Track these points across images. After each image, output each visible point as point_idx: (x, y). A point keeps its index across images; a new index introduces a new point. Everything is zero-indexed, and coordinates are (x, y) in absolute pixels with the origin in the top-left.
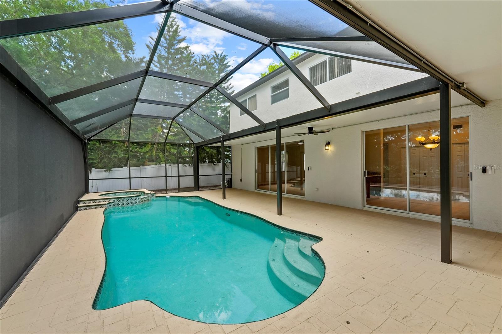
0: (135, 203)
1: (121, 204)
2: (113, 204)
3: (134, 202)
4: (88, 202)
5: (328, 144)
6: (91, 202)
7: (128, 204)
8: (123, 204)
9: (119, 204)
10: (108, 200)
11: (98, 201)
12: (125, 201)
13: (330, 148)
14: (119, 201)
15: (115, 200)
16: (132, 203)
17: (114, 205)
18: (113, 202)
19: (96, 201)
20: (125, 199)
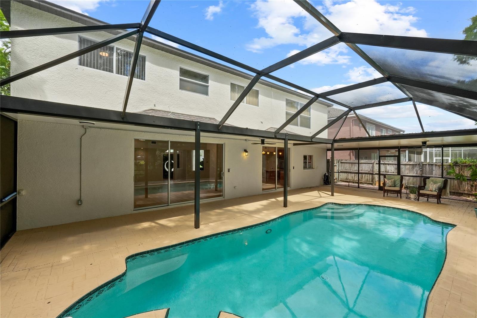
5: (246, 151)
13: (245, 154)
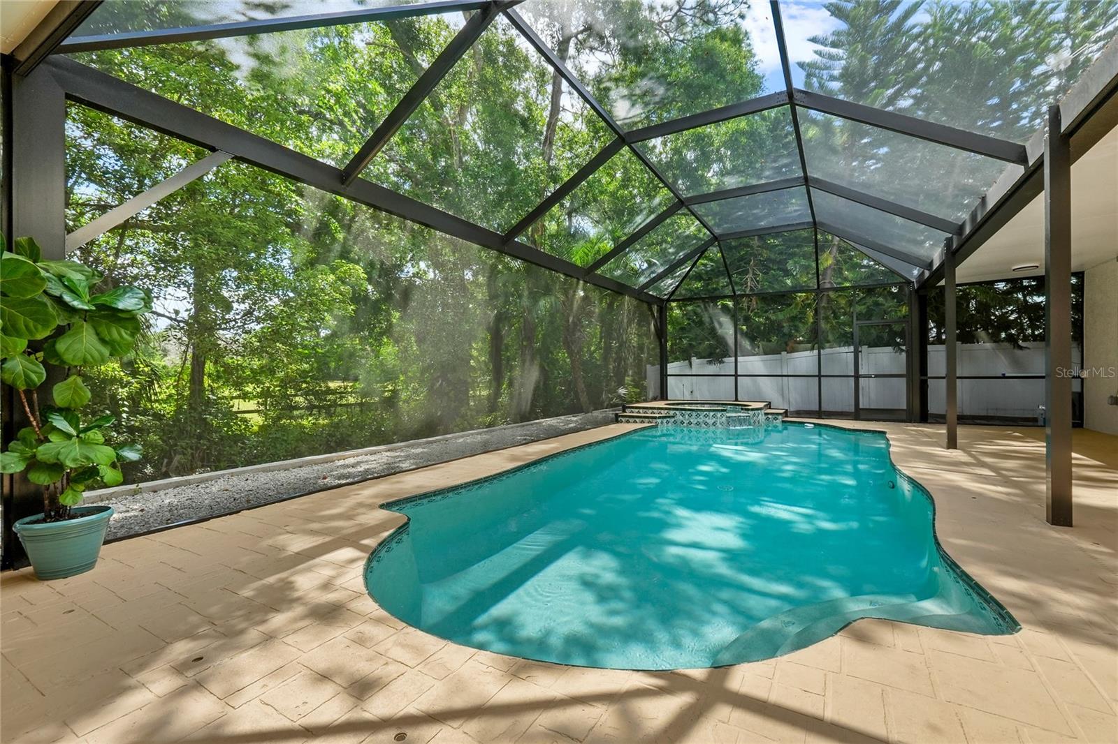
0: (714, 424)
1: (686, 422)
2: (673, 420)
3: (710, 421)
4: (637, 410)
6: (641, 411)
7: (698, 424)
8: (690, 423)
9: (682, 423)
10: (666, 411)
11: (651, 411)
12: (693, 417)
14: (683, 415)
15: (677, 412)
16: (706, 424)
17: (675, 422)
18: (673, 417)
19: (647, 411)
20: (694, 414)
